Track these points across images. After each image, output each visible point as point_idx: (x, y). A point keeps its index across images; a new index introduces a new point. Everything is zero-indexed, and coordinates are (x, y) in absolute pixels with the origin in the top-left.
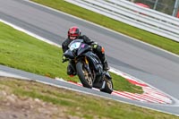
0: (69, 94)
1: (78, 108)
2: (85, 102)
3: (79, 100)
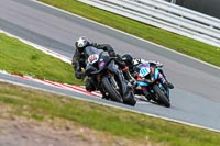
0: (13, 90)
1: (25, 107)
2: (32, 100)
3: (26, 97)
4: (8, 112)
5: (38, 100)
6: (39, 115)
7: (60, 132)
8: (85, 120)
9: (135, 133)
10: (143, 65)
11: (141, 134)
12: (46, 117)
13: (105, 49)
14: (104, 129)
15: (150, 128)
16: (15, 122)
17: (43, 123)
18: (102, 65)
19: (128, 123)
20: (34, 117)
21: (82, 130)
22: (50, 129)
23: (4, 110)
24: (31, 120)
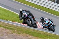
1: (16, 30)
2: (18, 28)
4: (11, 32)
5: (19, 28)
6: (19, 33)
7: (25, 37)
8: (32, 34)
9: (45, 37)
10: (47, 20)
11: (47, 38)
12: (21, 33)
13: (28, 12)
14: (37, 36)
15: (49, 36)
16: (13, 35)
17: (20, 35)
18: (26, 16)
19: (43, 35)
20: (18, 33)
21: (31, 37)
22: (22, 36)
23: (10, 31)
24: (17, 34)
